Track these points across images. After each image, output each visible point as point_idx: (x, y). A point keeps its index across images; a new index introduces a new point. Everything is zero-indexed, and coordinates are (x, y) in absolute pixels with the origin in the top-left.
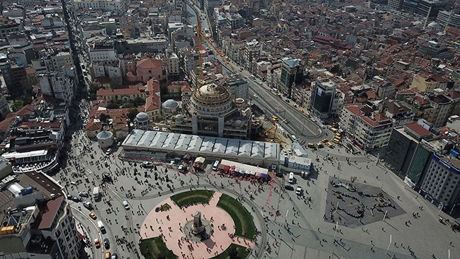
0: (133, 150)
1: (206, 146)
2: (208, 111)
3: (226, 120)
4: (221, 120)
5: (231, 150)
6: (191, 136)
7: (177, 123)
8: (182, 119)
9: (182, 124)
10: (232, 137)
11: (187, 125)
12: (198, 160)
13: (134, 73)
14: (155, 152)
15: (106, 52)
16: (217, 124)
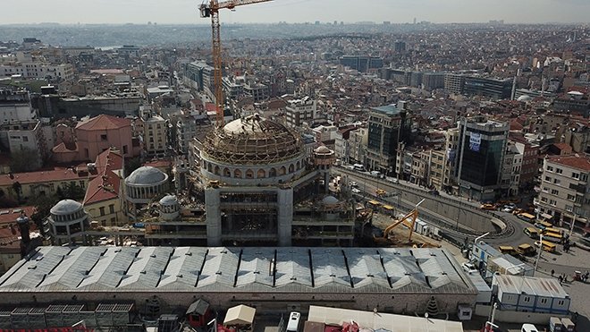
0: (55, 303)
1: (254, 271)
2: (249, 176)
3: (298, 197)
4: (286, 197)
5: (327, 275)
6: (203, 249)
7: (164, 218)
8: (176, 207)
9: (177, 219)
10: (317, 243)
11: (192, 222)
12: (233, 314)
13: (71, 146)
14: (97, 303)
15: (12, 109)
16: (275, 210)
